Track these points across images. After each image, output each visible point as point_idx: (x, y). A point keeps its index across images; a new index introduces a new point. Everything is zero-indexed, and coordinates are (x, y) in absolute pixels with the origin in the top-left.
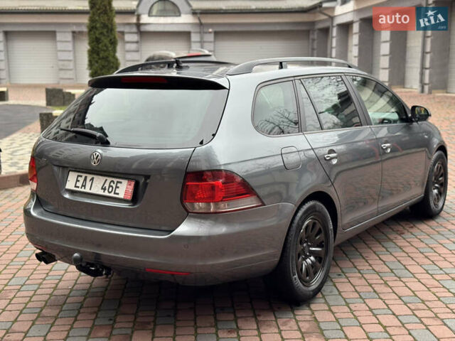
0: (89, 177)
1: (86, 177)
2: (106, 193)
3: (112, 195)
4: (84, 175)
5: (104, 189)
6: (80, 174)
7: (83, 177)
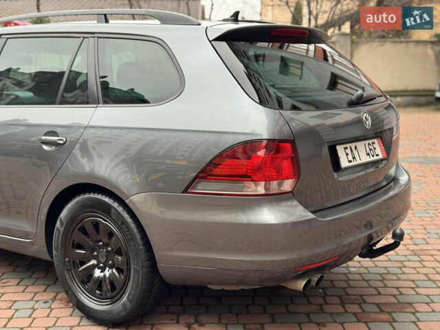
0: (353, 145)
1: (350, 147)
2: (372, 159)
3: (376, 158)
4: (348, 145)
5: (368, 154)
6: (345, 146)
7: (349, 148)
